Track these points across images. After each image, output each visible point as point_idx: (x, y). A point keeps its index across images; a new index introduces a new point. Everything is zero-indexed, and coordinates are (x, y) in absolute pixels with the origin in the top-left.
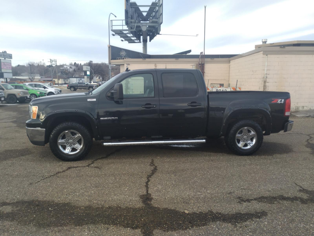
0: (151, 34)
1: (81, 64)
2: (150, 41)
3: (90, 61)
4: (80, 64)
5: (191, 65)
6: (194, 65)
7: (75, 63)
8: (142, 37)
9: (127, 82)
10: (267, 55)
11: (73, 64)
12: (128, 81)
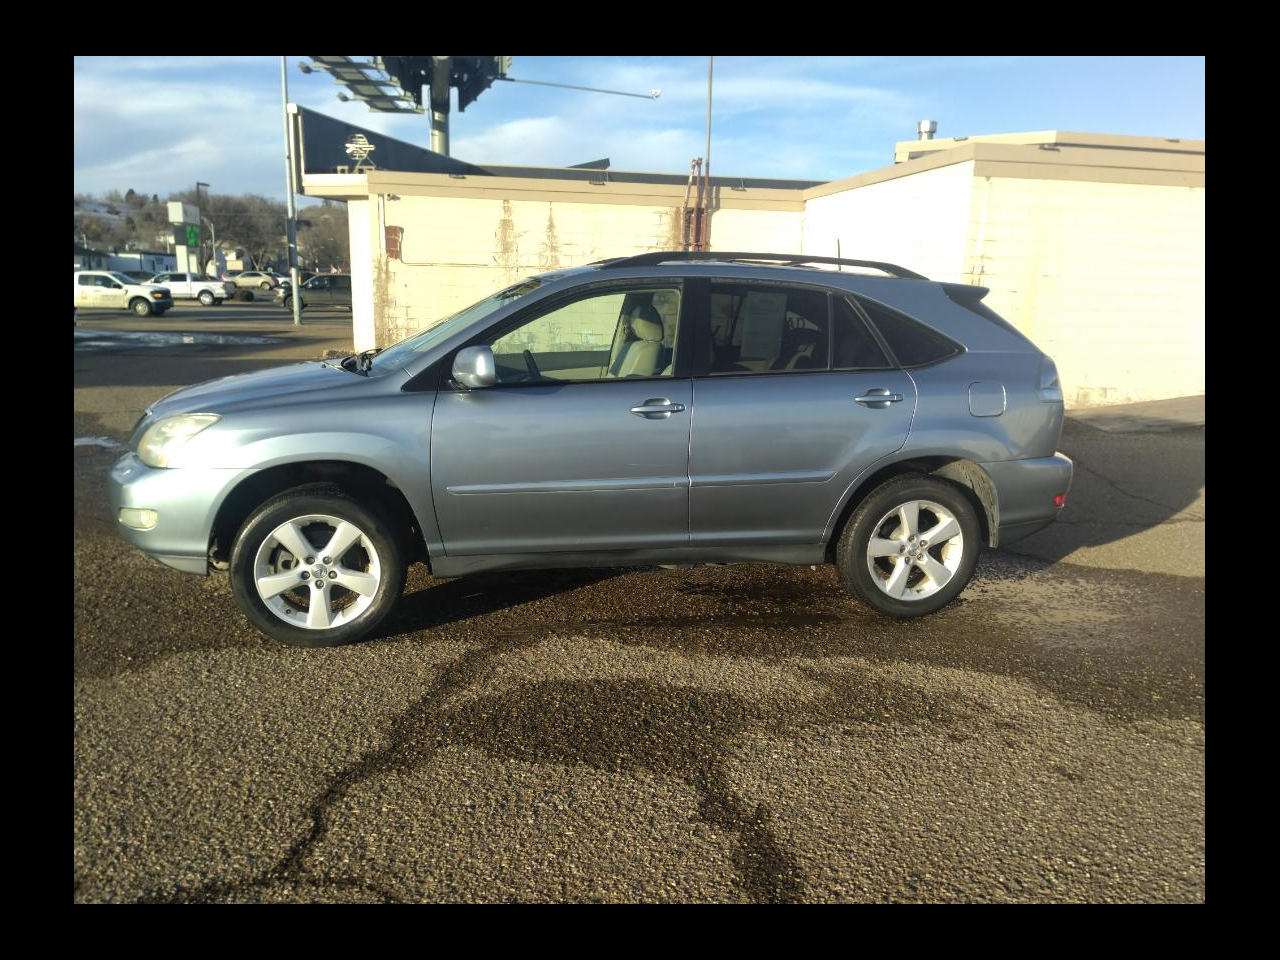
0: (465, 76)
1: (155, 197)
2: (462, 108)
3: (198, 184)
4: (151, 196)
5: (655, 213)
6: (667, 213)
7: (131, 192)
8: (425, 89)
9: (383, 276)
10: (988, 178)
11: (123, 193)
12: (387, 272)
